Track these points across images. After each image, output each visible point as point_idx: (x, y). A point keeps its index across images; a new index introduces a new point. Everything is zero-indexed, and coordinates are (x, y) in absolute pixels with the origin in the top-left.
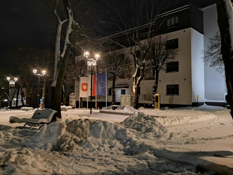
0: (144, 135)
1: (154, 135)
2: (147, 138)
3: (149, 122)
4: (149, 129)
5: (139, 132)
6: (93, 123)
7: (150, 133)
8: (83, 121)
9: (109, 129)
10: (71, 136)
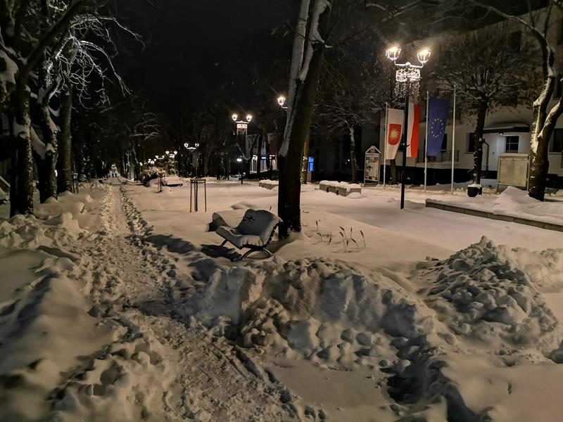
0: (475, 327)
1: (506, 334)
2: (480, 339)
3: (503, 287)
4: (495, 311)
5: (460, 317)
6: (328, 278)
7: (492, 324)
8: (304, 271)
9: (368, 302)
10: (269, 305)
